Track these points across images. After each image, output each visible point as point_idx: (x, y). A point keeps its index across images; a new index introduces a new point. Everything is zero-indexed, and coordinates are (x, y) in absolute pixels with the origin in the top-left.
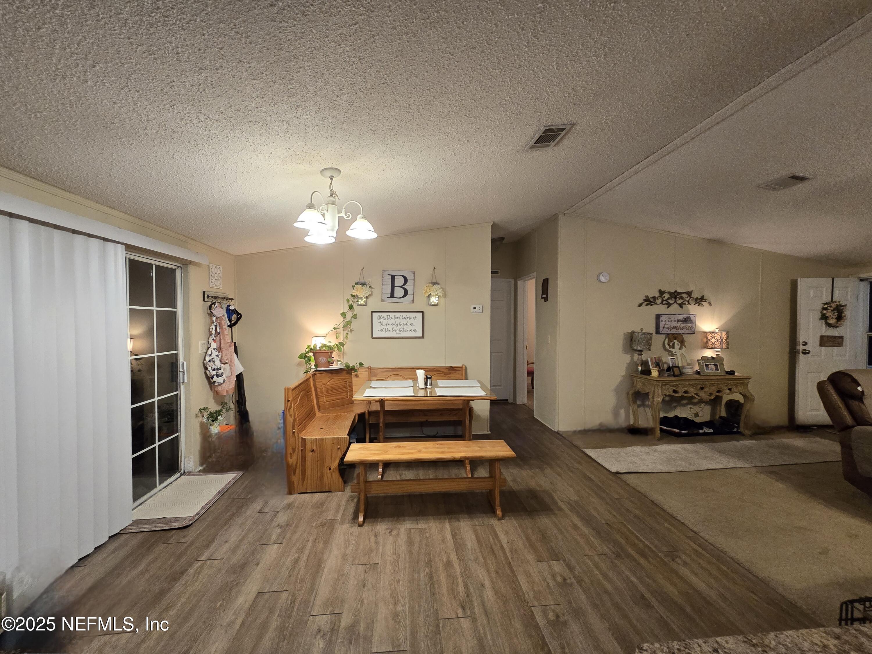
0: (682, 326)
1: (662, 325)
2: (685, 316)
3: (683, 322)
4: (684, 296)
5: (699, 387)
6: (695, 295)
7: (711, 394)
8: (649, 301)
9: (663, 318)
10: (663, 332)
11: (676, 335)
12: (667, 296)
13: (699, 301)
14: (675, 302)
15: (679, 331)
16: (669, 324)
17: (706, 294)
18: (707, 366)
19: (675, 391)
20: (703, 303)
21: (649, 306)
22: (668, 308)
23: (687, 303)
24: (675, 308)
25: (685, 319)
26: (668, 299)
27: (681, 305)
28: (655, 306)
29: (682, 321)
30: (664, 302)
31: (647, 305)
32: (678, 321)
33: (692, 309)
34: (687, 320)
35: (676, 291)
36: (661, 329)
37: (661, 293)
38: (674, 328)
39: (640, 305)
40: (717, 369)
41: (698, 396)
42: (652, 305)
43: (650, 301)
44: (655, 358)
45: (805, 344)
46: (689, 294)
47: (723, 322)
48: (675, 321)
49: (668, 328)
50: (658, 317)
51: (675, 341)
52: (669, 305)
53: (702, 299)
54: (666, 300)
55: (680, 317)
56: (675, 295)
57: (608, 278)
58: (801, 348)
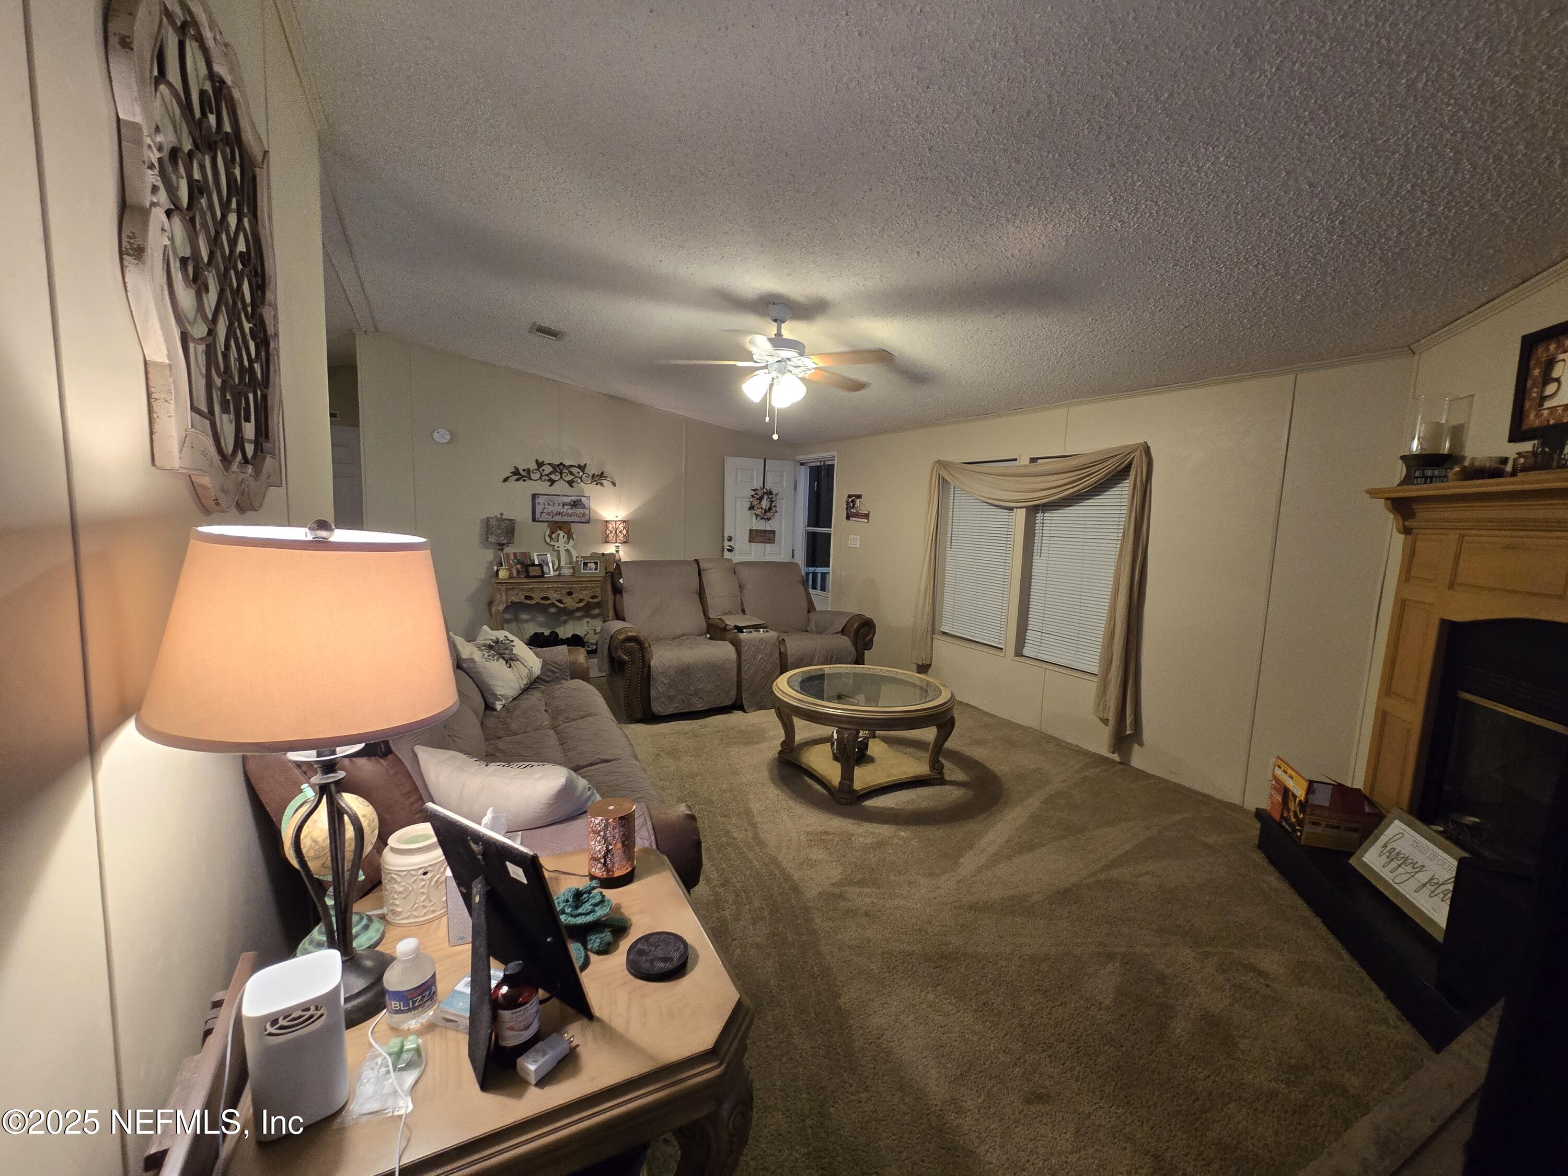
0: (570, 511)
1: (539, 509)
2: (574, 498)
3: (572, 506)
4: (575, 470)
5: (564, 592)
6: (592, 470)
7: (581, 601)
8: (519, 475)
9: (540, 500)
10: (540, 519)
11: (560, 524)
12: (548, 469)
13: (599, 478)
14: (561, 477)
15: (566, 519)
16: (550, 509)
17: (608, 470)
18: (585, 564)
19: (527, 598)
20: (604, 482)
21: (521, 481)
22: (550, 485)
23: (579, 481)
24: (560, 487)
25: (574, 502)
26: (551, 473)
27: (570, 483)
28: (529, 482)
29: (570, 504)
30: (543, 478)
31: (517, 480)
32: (564, 505)
33: (589, 489)
34: (576, 504)
35: (561, 464)
36: (538, 516)
37: (540, 464)
38: (559, 514)
39: (506, 480)
40: (596, 569)
41: (562, 603)
42: (524, 481)
43: (519, 474)
44: (515, 554)
45: (730, 539)
46: (582, 468)
47: (633, 508)
48: (559, 504)
49: (548, 514)
50: (534, 497)
51: (559, 532)
52: (552, 482)
53: (602, 475)
54: (546, 475)
55: (568, 500)
56: (559, 468)
57: (448, 437)
58: (727, 544)
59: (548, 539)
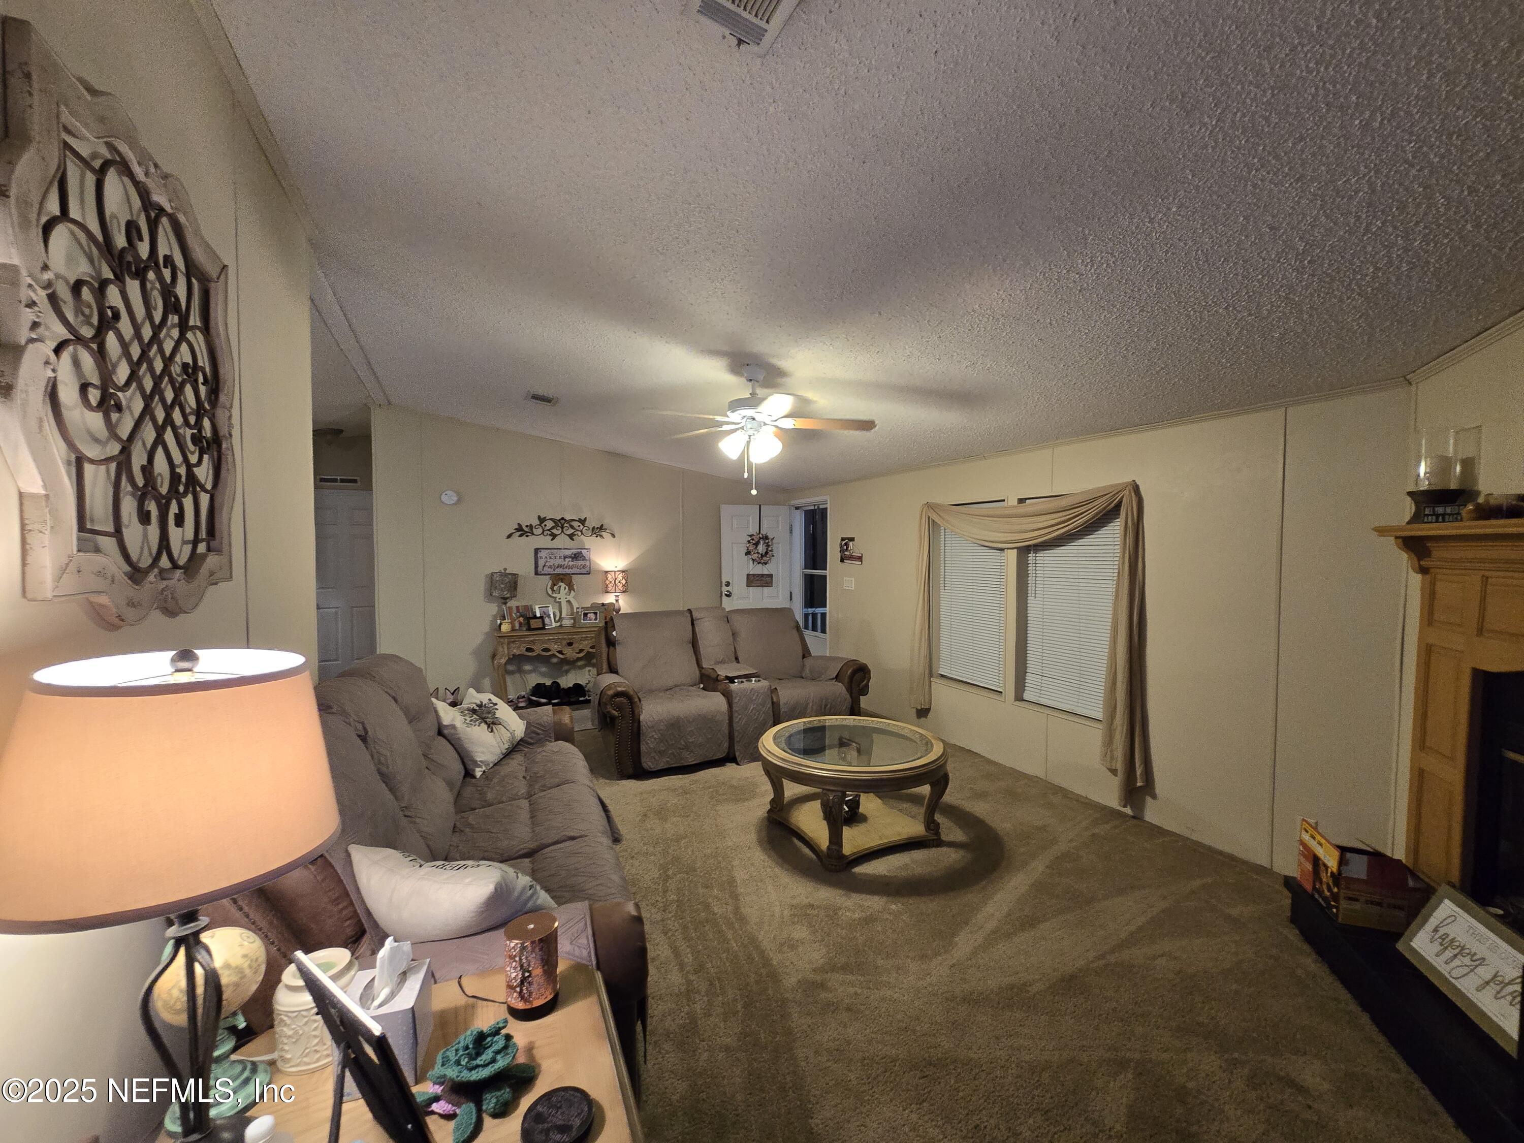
0: (571, 563)
1: (541, 563)
2: (575, 551)
3: (573, 558)
4: (576, 524)
5: (565, 642)
6: (591, 523)
7: (581, 651)
8: (521, 531)
9: (542, 554)
10: (543, 573)
11: (561, 577)
12: (550, 524)
13: (598, 531)
14: (562, 531)
15: (567, 571)
16: (551, 562)
17: (607, 522)
18: (586, 615)
19: (528, 650)
20: (604, 534)
21: (524, 537)
22: (552, 540)
23: (580, 533)
24: (562, 541)
25: (575, 555)
26: (553, 528)
27: (571, 536)
28: (531, 537)
29: (570, 557)
30: (545, 533)
31: (521, 536)
32: (565, 558)
33: (589, 542)
34: (577, 556)
35: (563, 519)
36: (540, 569)
37: (542, 520)
38: (560, 566)
39: (509, 536)
40: (596, 619)
41: (563, 654)
42: (527, 536)
43: (523, 530)
44: (518, 607)
45: (728, 584)
46: (582, 522)
47: (632, 558)
48: (560, 557)
49: (550, 567)
50: (537, 551)
51: (561, 584)
52: (554, 536)
53: (601, 528)
54: (549, 530)
55: (568, 553)
56: (560, 523)
57: (455, 499)
58: (725, 589)
59: (550, 592)
